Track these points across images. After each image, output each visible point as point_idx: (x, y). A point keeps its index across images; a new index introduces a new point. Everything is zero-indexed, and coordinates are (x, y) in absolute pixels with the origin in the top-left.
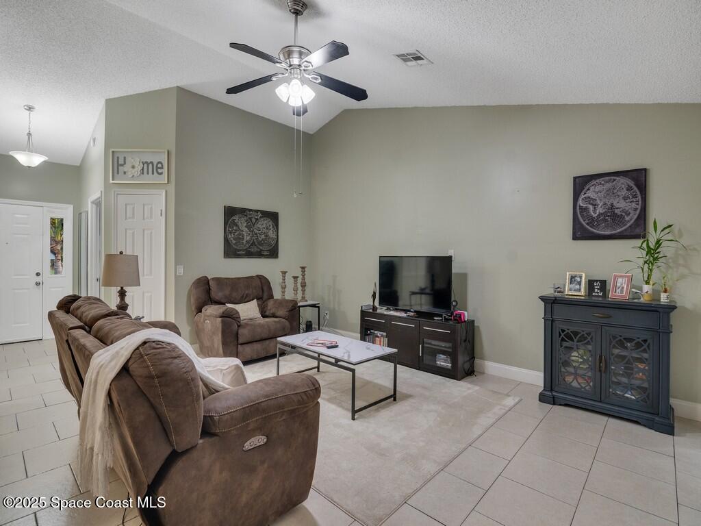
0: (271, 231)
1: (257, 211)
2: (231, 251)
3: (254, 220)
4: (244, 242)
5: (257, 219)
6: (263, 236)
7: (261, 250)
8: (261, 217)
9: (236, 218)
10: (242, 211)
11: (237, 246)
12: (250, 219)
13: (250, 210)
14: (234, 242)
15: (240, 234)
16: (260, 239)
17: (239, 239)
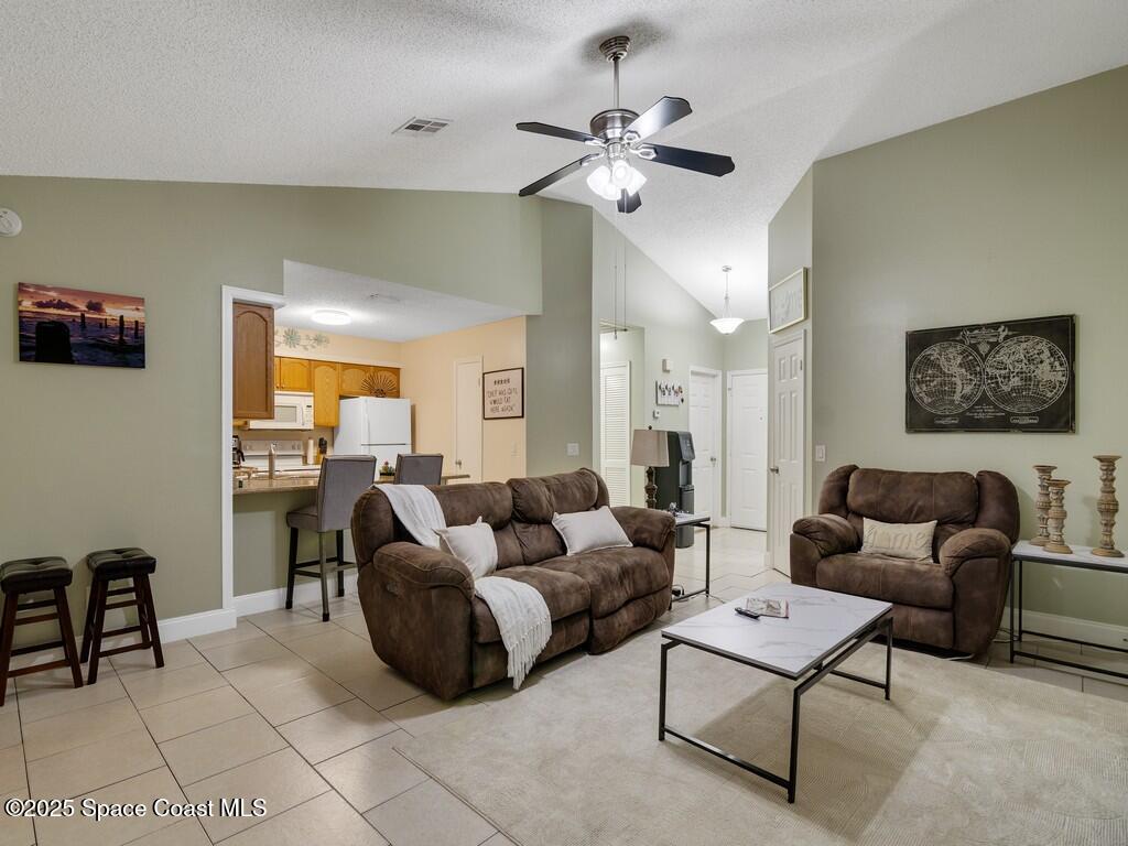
0: (1046, 366)
1: (995, 326)
2: (921, 420)
3: (984, 348)
4: (957, 397)
5: (993, 345)
6: (1015, 381)
7: (1009, 414)
8: (1006, 338)
9: (933, 352)
10: (950, 335)
11: (934, 407)
12: (974, 347)
13: (972, 328)
14: (927, 400)
15: (943, 384)
16: (1006, 389)
17: (941, 394)
